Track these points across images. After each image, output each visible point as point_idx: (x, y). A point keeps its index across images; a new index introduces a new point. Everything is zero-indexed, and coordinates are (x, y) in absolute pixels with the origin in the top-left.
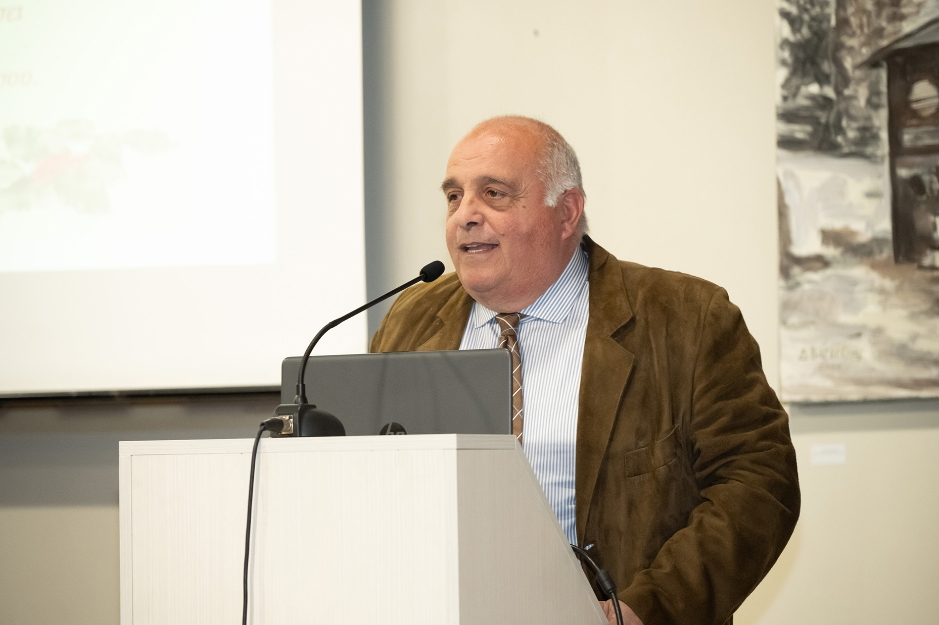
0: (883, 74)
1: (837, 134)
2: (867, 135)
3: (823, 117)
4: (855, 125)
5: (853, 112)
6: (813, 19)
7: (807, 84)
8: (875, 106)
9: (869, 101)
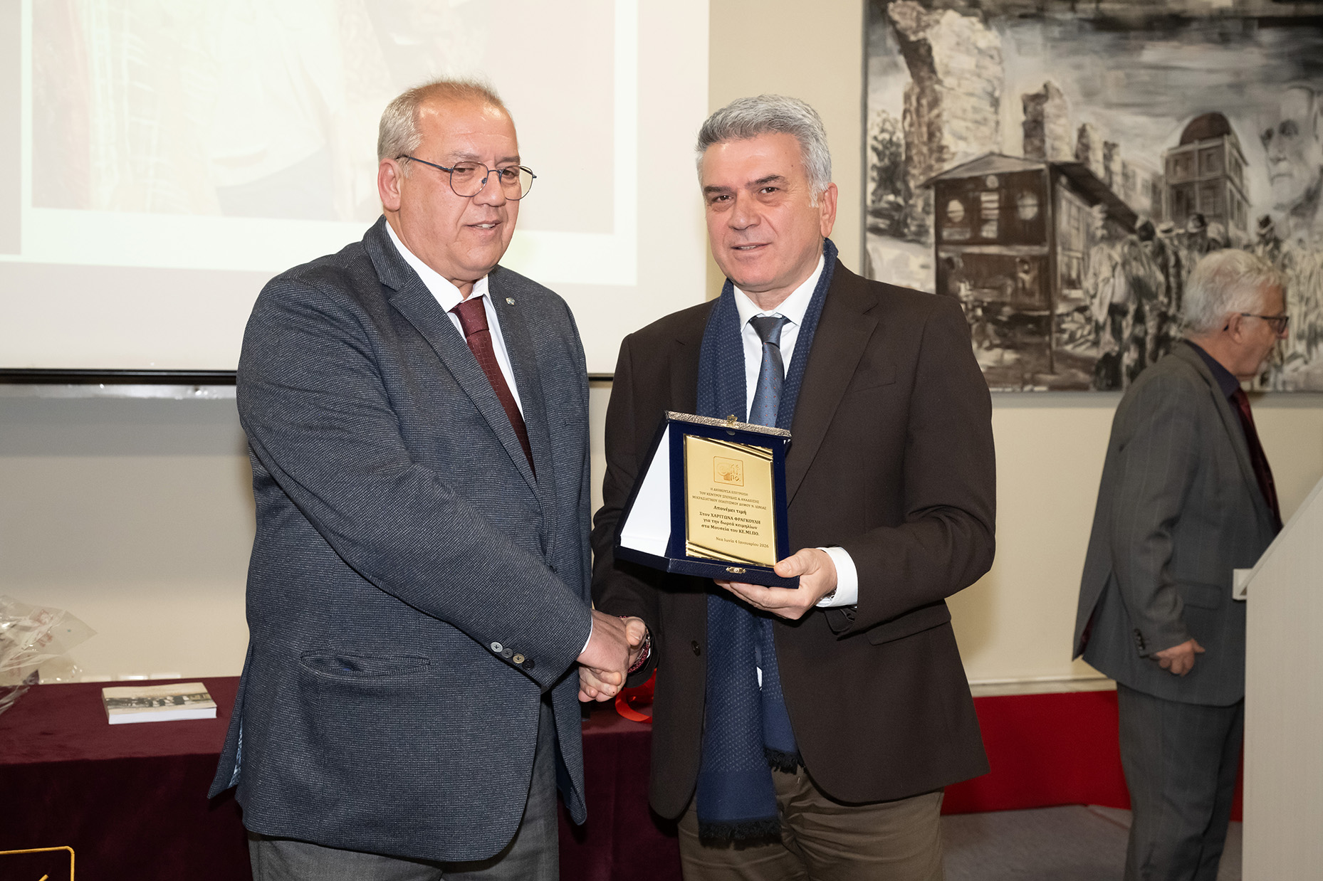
0: (932, 193)
1: (904, 227)
2: (922, 230)
3: (896, 216)
4: (915, 223)
5: (914, 215)
6: (891, 154)
7: (888, 194)
8: (928, 213)
9: (923, 209)
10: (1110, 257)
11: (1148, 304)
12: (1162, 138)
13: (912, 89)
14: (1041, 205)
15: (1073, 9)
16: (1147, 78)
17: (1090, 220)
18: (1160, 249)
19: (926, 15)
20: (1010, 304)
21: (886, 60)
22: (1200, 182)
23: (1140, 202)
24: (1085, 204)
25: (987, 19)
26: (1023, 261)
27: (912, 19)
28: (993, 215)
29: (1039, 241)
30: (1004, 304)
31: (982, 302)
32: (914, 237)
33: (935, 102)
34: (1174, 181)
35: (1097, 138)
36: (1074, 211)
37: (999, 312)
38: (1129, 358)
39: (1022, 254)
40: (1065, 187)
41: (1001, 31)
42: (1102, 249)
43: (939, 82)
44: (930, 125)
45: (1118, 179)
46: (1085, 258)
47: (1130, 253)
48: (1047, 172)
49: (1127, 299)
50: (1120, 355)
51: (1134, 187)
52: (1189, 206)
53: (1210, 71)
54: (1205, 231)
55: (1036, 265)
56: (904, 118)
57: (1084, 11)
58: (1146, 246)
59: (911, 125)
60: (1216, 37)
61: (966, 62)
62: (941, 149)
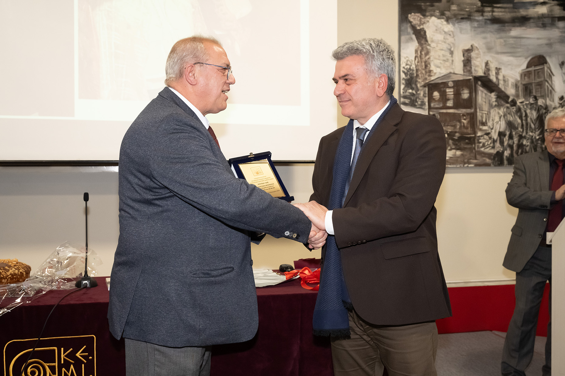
0: (427, 89)
1: (416, 103)
2: (423, 104)
3: (413, 98)
4: (420, 101)
5: (420, 97)
6: (410, 74)
7: (409, 90)
8: (425, 97)
9: (423, 95)
10: (499, 113)
11: (514, 131)
12: (519, 66)
13: (418, 48)
14: (471, 93)
15: (482, 15)
16: (512, 42)
17: (490, 99)
18: (519, 110)
19: (423, 19)
20: (459, 132)
21: (408, 37)
22: (534, 82)
23: (511, 91)
24: (488, 92)
25: (448, 20)
26: (464, 115)
27: (418, 21)
28: (452, 97)
29: (470, 107)
30: (456, 132)
31: (447, 132)
32: (420, 106)
33: (427, 53)
34: (524, 83)
35: (493, 66)
36: (484, 95)
37: (454, 136)
38: (507, 153)
39: (463, 112)
40: (480, 86)
41: (454, 25)
42: (495, 110)
43: (429, 45)
44: (425, 62)
45: (501, 82)
46: (489, 113)
47: (507, 112)
48: (473, 80)
49: (506, 130)
50: (503, 152)
51: (508, 86)
52: (531, 92)
53: (538, 39)
54: (537, 102)
55: (469, 117)
56: (415, 59)
57: (487, 16)
58: (513, 109)
59: (418, 62)
60: (540, 25)
61: (439, 37)
62: (430, 71)
